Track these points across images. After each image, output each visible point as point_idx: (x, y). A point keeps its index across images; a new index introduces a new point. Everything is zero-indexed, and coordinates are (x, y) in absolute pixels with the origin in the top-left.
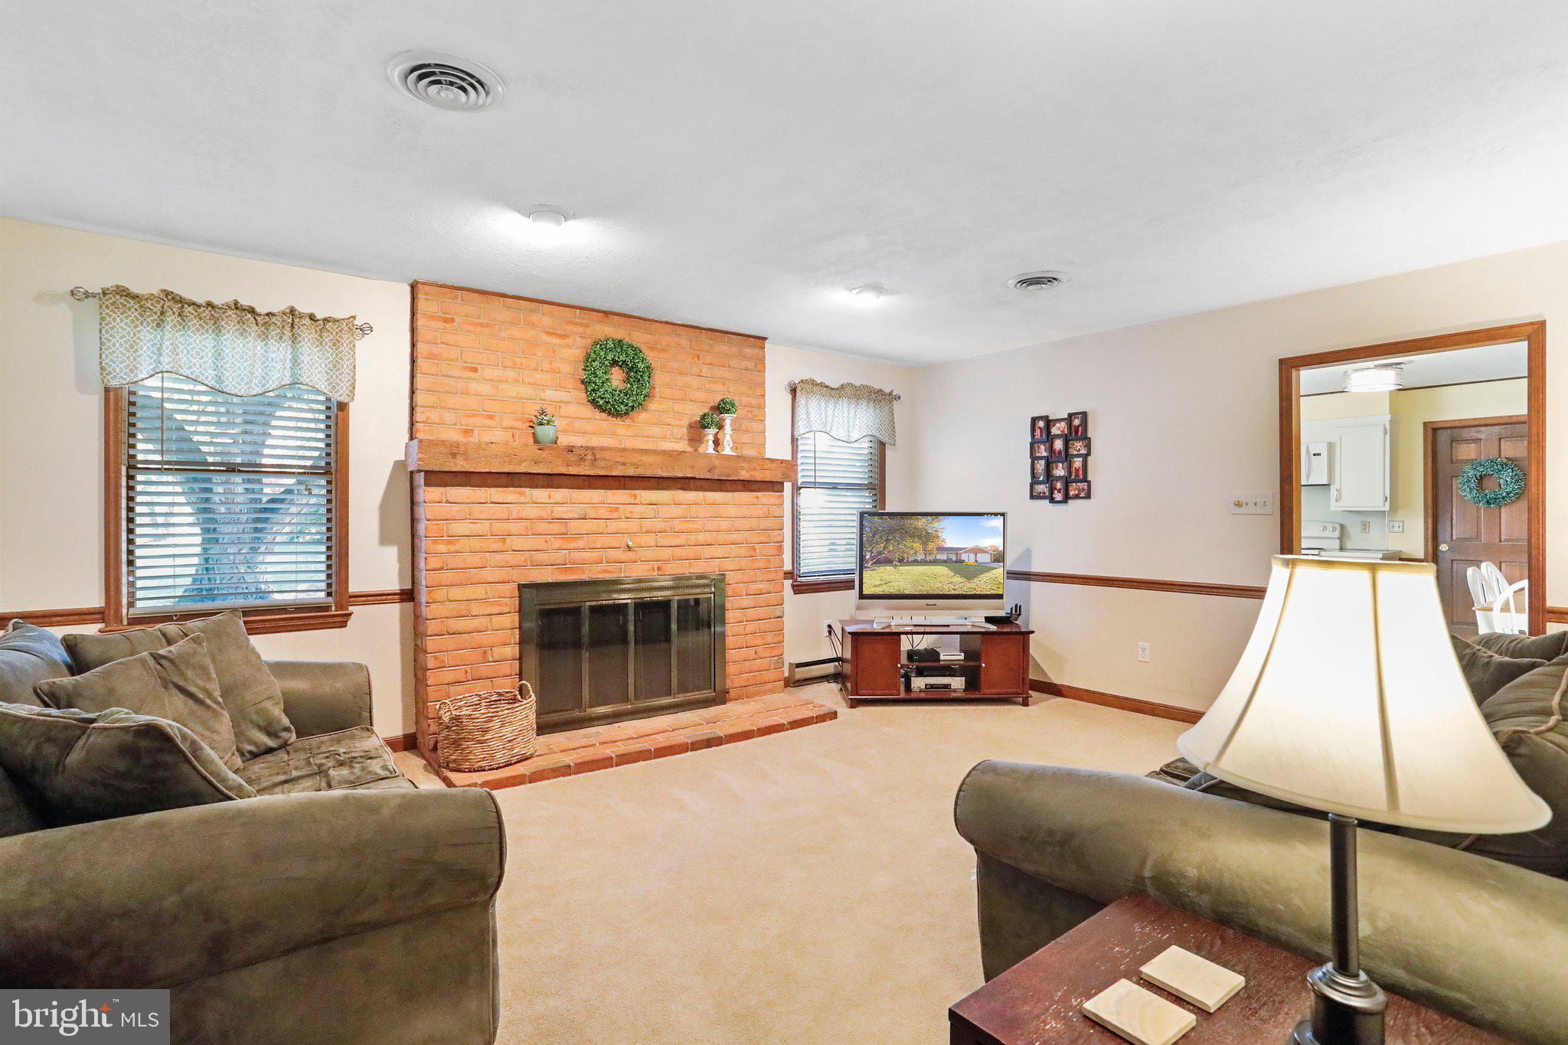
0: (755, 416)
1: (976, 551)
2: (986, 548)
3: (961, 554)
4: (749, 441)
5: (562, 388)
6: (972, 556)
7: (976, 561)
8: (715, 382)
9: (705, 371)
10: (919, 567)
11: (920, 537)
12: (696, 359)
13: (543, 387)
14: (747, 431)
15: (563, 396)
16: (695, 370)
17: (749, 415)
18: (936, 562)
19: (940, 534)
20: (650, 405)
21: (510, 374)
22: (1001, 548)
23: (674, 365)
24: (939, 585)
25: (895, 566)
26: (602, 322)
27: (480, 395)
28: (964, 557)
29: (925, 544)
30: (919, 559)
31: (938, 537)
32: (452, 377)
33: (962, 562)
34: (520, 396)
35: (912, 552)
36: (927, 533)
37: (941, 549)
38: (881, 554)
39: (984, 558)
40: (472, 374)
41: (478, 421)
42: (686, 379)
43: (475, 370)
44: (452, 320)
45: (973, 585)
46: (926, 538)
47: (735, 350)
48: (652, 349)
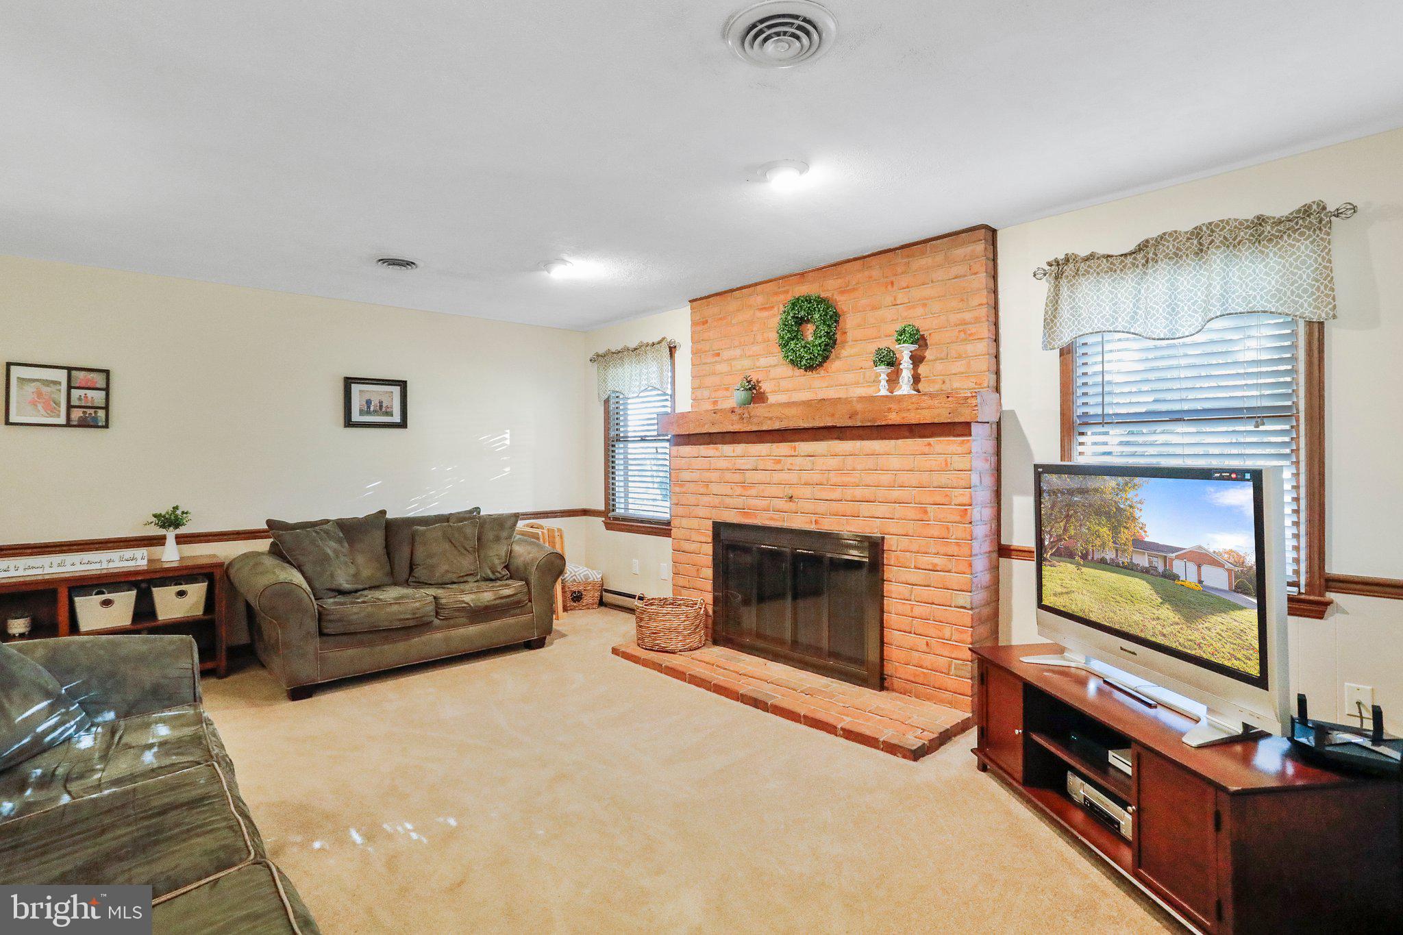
0: (970, 335)
1: (1201, 558)
2: (1220, 554)
3: (1172, 560)
4: (962, 369)
5: (770, 353)
6: (1192, 567)
7: (1200, 582)
8: (913, 307)
9: (901, 297)
10: (1109, 574)
11: (1108, 515)
12: (890, 286)
13: (756, 356)
14: (959, 357)
15: (772, 360)
16: (889, 300)
17: (962, 335)
18: (1130, 569)
19: (1137, 514)
20: (843, 351)
21: (738, 352)
22: (1251, 560)
23: (864, 301)
24: (1137, 617)
25: (1078, 564)
26: (799, 283)
27: (722, 373)
28: (1178, 567)
29: (1115, 530)
30: (1108, 557)
31: (1134, 519)
32: (707, 363)
33: (1175, 577)
34: (744, 367)
35: (1098, 542)
36: (1118, 509)
37: (1141, 545)
38: (1061, 540)
39: (1217, 579)
40: (717, 359)
41: (721, 393)
42: (880, 313)
43: (718, 355)
44: (707, 322)
45: (1196, 636)
46: (1118, 518)
47: (940, 258)
48: (843, 292)
